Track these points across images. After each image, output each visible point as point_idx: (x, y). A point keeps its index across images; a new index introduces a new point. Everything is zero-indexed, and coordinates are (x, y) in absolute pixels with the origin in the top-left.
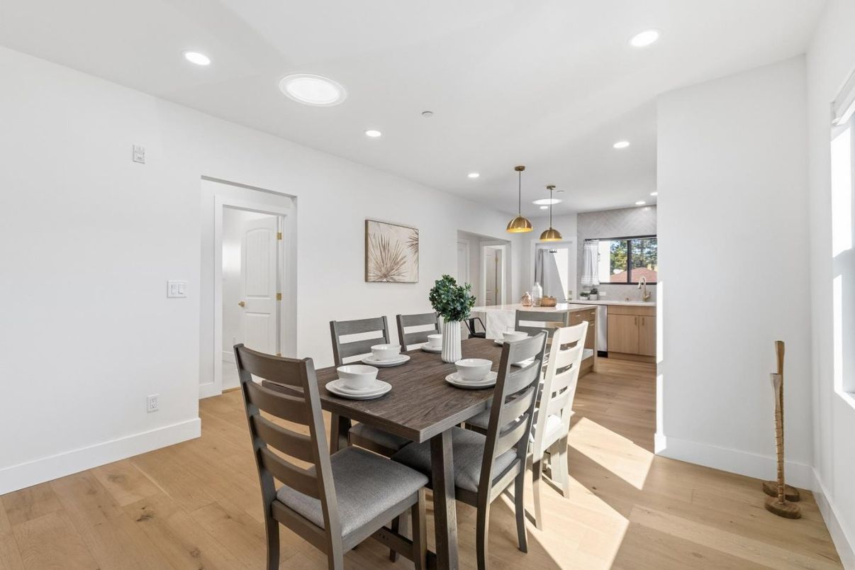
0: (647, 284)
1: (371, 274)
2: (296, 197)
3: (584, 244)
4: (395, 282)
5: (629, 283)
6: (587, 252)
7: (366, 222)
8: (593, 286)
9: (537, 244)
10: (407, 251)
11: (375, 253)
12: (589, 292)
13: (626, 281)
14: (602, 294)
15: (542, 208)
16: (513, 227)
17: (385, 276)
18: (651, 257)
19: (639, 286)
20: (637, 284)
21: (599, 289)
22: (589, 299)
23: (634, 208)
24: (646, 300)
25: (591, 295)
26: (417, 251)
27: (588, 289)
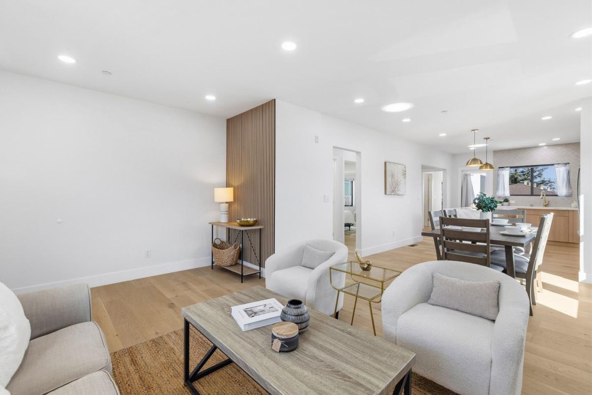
0: (546, 195)
1: (388, 191)
2: (360, 152)
3: (498, 170)
4: (397, 195)
5: (532, 195)
6: (501, 175)
7: (385, 163)
8: (506, 197)
9: (462, 171)
10: (401, 178)
11: (389, 179)
12: (502, 201)
13: (530, 194)
14: (511, 202)
15: (471, 149)
16: (470, 164)
17: (393, 191)
18: (524, 175)
19: (541, 197)
20: (540, 195)
21: (509, 199)
22: (502, 205)
23: (536, 147)
24: (546, 206)
25: (504, 203)
26: (405, 177)
27: (501, 198)
